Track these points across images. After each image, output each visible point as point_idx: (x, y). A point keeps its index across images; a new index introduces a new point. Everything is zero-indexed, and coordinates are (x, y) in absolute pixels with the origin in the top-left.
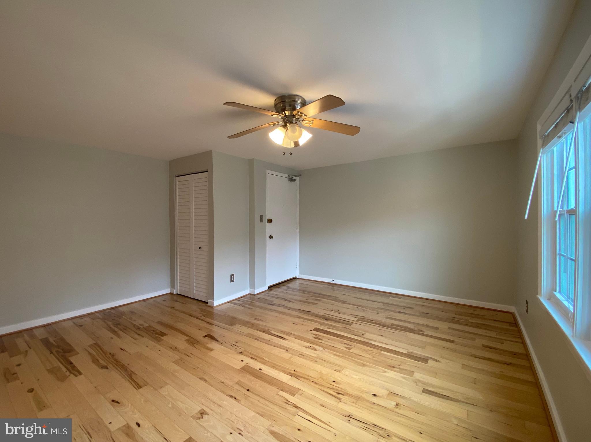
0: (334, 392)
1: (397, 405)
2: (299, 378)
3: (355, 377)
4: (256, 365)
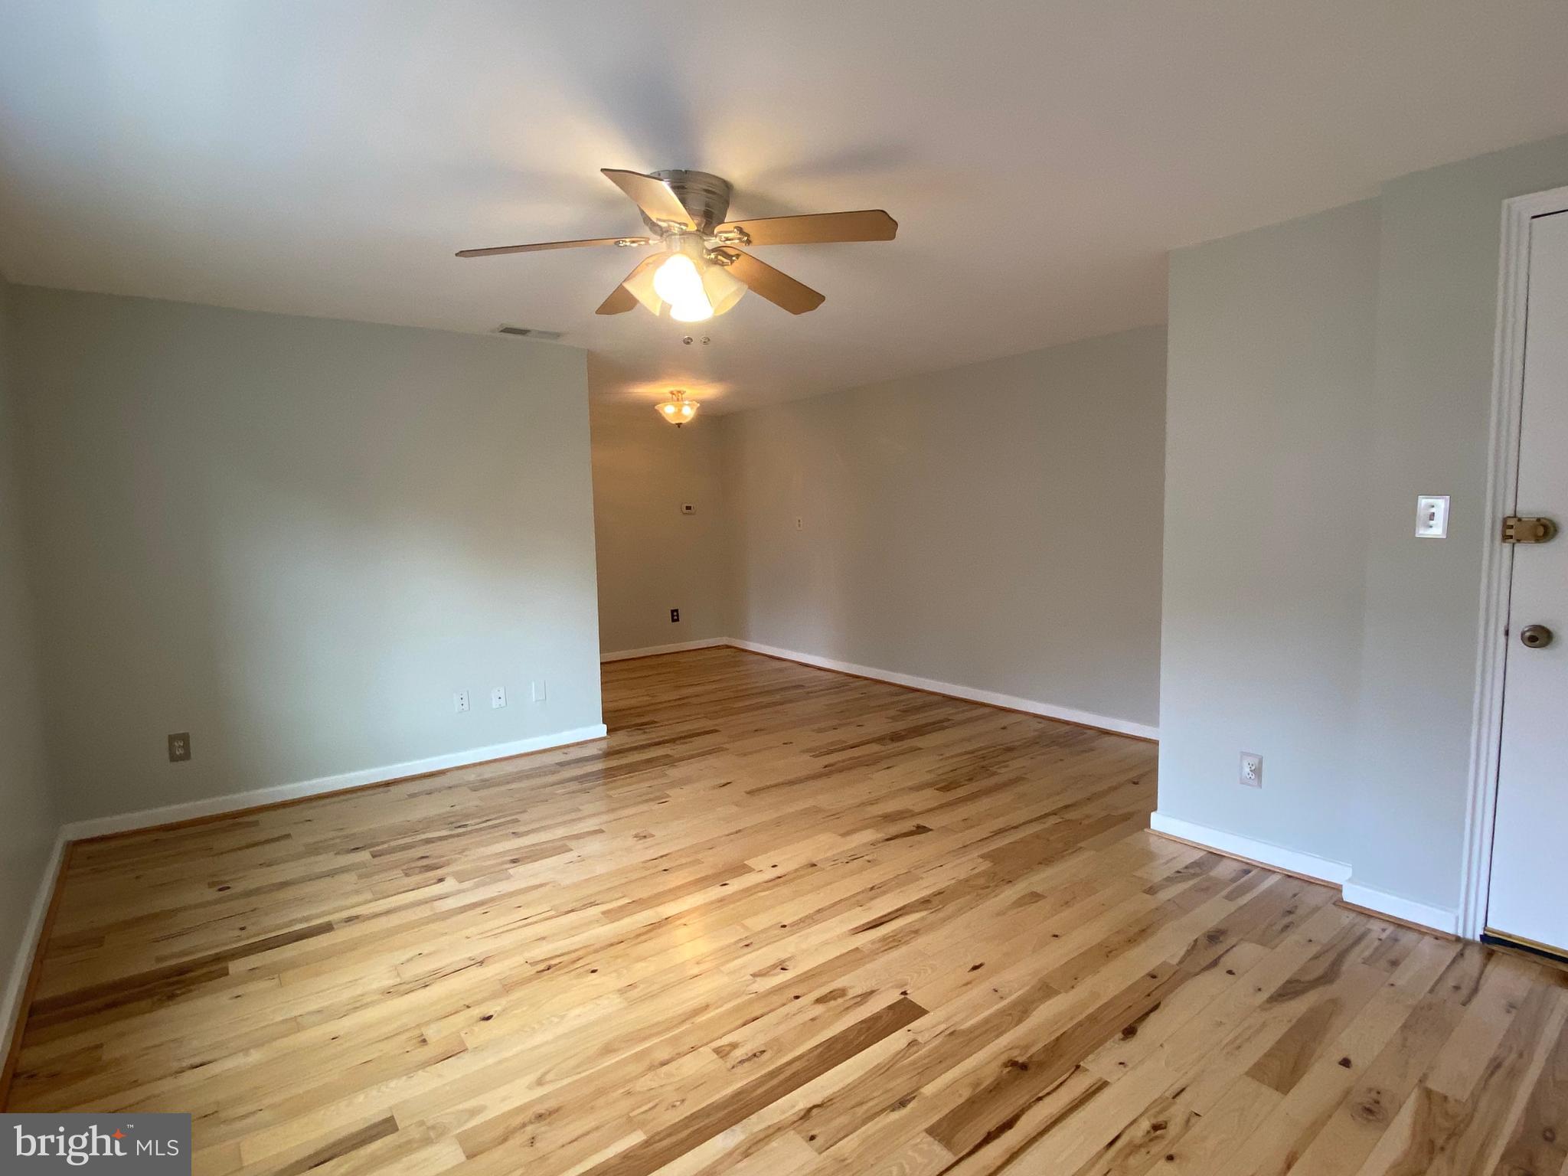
0: (560, 963)
1: (424, 1041)
2: (649, 927)
3: (577, 1011)
4: (735, 885)
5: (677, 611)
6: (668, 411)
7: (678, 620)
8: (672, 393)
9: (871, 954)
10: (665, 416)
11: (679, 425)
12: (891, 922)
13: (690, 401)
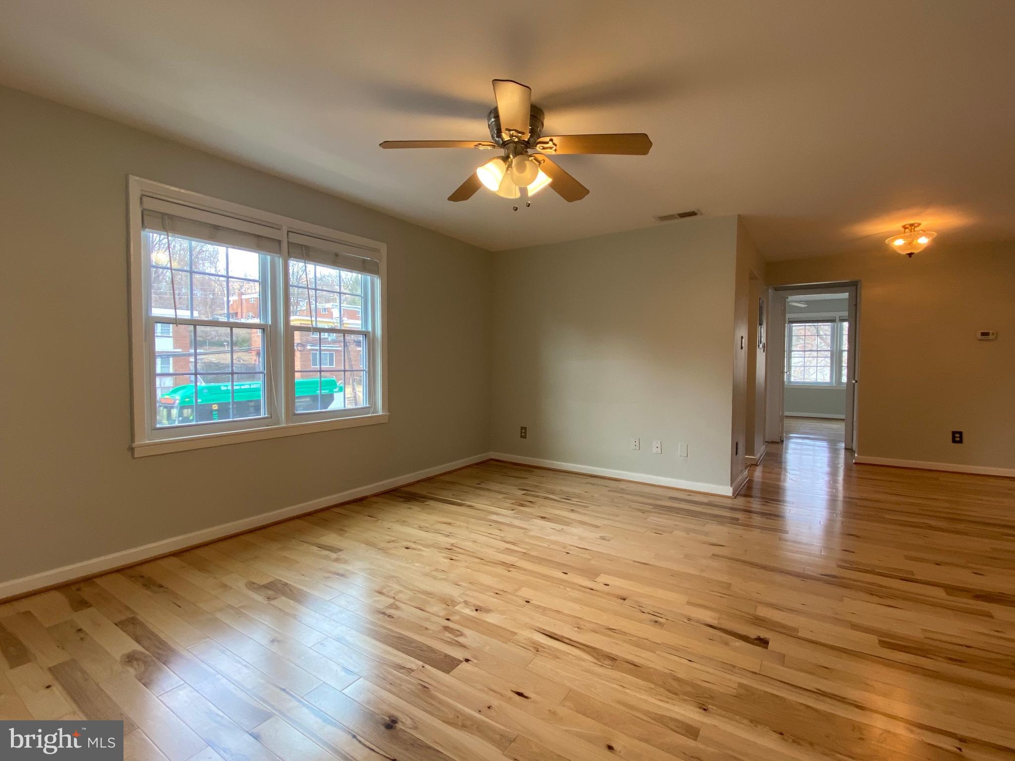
4: (575, 578)
5: (961, 434)
6: (898, 243)
8: (905, 227)
9: (511, 641)
10: (894, 247)
11: (910, 255)
12: (564, 644)
13: (925, 233)
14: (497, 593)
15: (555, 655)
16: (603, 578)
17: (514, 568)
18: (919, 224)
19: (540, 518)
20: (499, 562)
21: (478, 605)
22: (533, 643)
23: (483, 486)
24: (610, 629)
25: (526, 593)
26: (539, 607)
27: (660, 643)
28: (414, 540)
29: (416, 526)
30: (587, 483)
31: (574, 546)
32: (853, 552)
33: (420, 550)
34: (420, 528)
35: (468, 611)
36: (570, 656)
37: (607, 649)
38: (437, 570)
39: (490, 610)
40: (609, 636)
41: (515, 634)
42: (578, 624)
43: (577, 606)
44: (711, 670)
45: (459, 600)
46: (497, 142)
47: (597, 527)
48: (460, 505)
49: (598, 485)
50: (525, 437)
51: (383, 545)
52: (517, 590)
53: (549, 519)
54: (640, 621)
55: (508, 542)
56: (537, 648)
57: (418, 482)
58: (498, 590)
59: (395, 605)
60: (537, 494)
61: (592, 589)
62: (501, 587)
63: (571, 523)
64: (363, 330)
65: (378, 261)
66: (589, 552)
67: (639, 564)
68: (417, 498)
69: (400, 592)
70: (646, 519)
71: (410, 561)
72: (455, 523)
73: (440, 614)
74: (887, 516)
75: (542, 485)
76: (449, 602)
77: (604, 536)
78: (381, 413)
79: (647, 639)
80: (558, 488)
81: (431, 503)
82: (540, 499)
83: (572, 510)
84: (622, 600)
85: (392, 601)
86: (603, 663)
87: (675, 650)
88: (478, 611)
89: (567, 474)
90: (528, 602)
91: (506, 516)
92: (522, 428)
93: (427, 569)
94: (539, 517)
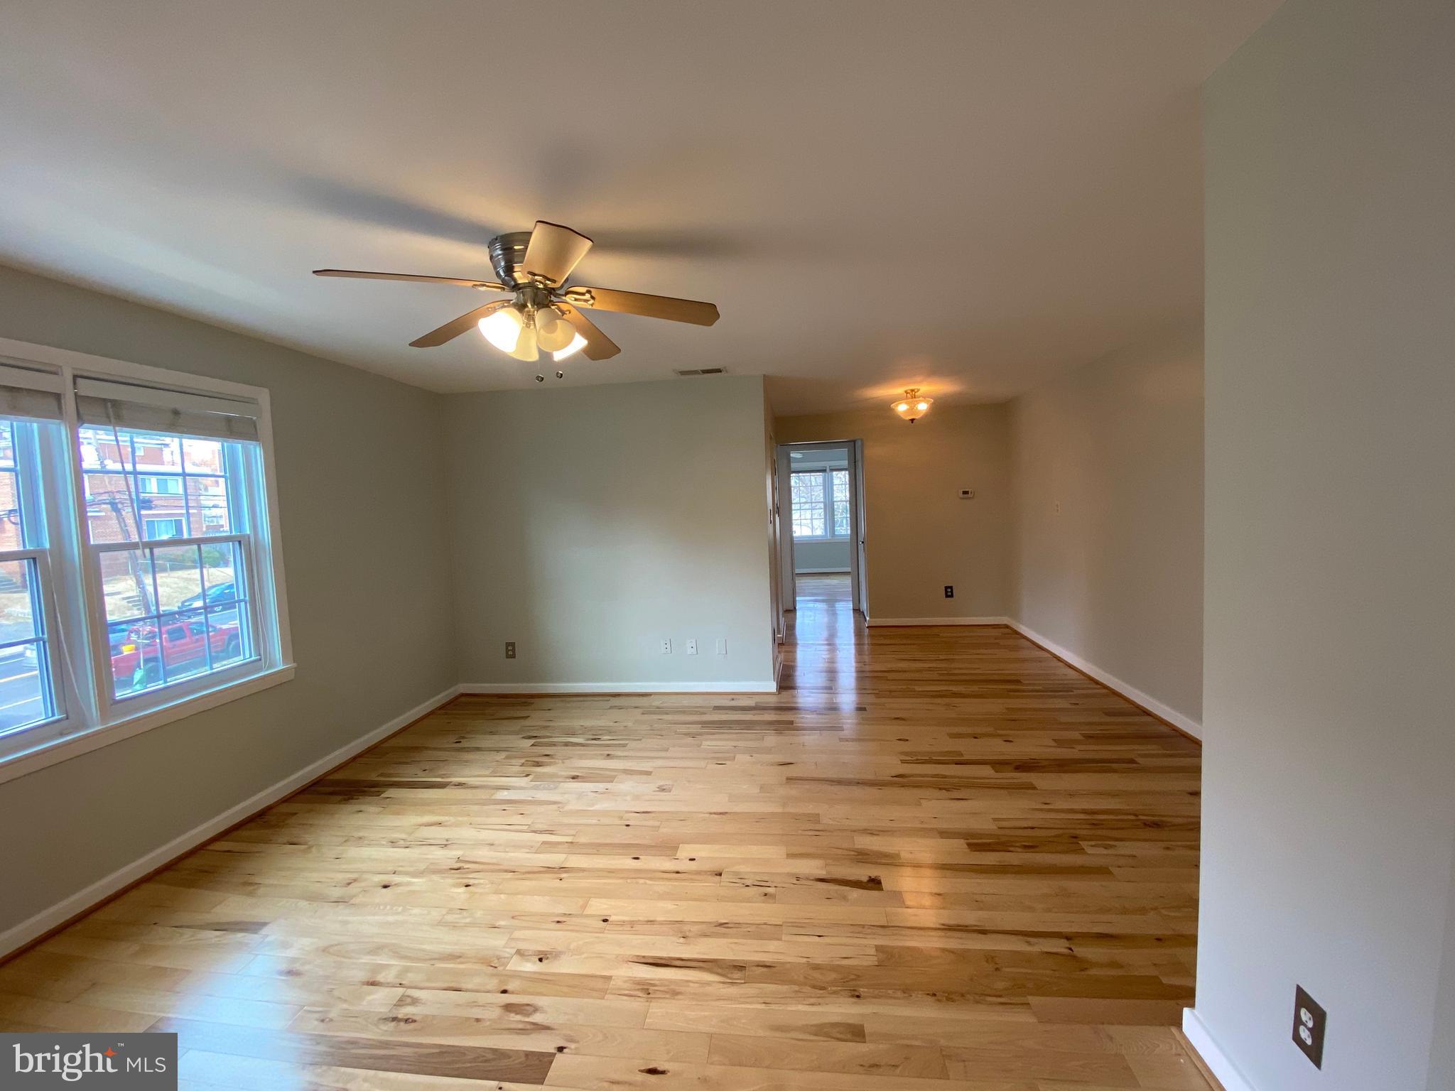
5: (951, 588)
6: (902, 408)
7: (952, 596)
8: (906, 392)
9: (608, 992)
10: (899, 414)
11: (912, 420)
12: (677, 969)
13: (925, 397)
14: (558, 922)
15: (673, 992)
16: (685, 851)
17: (566, 872)
18: (918, 390)
19: (571, 780)
20: (542, 869)
21: (539, 951)
22: (639, 984)
23: (465, 744)
24: (721, 925)
25: (599, 906)
26: (623, 923)
27: (781, 923)
28: (390, 868)
29: (384, 843)
30: (611, 708)
31: (632, 812)
32: (907, 740)
33: (409, 884)
34: (393, 843)
35: (531, 967)
36: (692, 985)
37: (729, 956)
38: (451, 911)
39: (560, 952)
40: (724, 936)
41: (609, 978)
42: (681, 932)
43: (669, 905)
44: (844, 940)
45: (508, 953)
46: (504, 283)
47: (648, 773)
48: (442, 786)
49: (627, 708)
50: (513, 656)
51: (337, 893)
52: (584, 907)
53: (582, 777)
54: (748, 900)
55: (541, 832)
56: (646, 989)
57: (354, 759)
58: (558, 915)
59: (408, 996)
60: (551, 740)
61: (678, 872)
62: (561, 909)
63: (614, 777)
64: (234, 533)
65: (255, 418)
66: (653, 815)
67: (716, 816)
68: (366, 789)
69: (407, 970)
70: (699, 746)
71: (400, 909)
72: (447, 821)
73: (489, 987)
74: (917, 688)
75: (551, 724)
76: (491, 962)
77: (663, 786)
78: (281, 667)
79: (765, 924)
80: (577, 723)
81: (391, 792)
82: (559, 748)
83: (608, 755)
84: (718, 877)
85: (400, 991)
86: (731, 979)
87: (799, 927)
88: (545, 961)
89: (581, 699)
90: (605, 921)
91: (521, 788)
92: (508, 644)
93: (436, 914)
94: (567, 778)
